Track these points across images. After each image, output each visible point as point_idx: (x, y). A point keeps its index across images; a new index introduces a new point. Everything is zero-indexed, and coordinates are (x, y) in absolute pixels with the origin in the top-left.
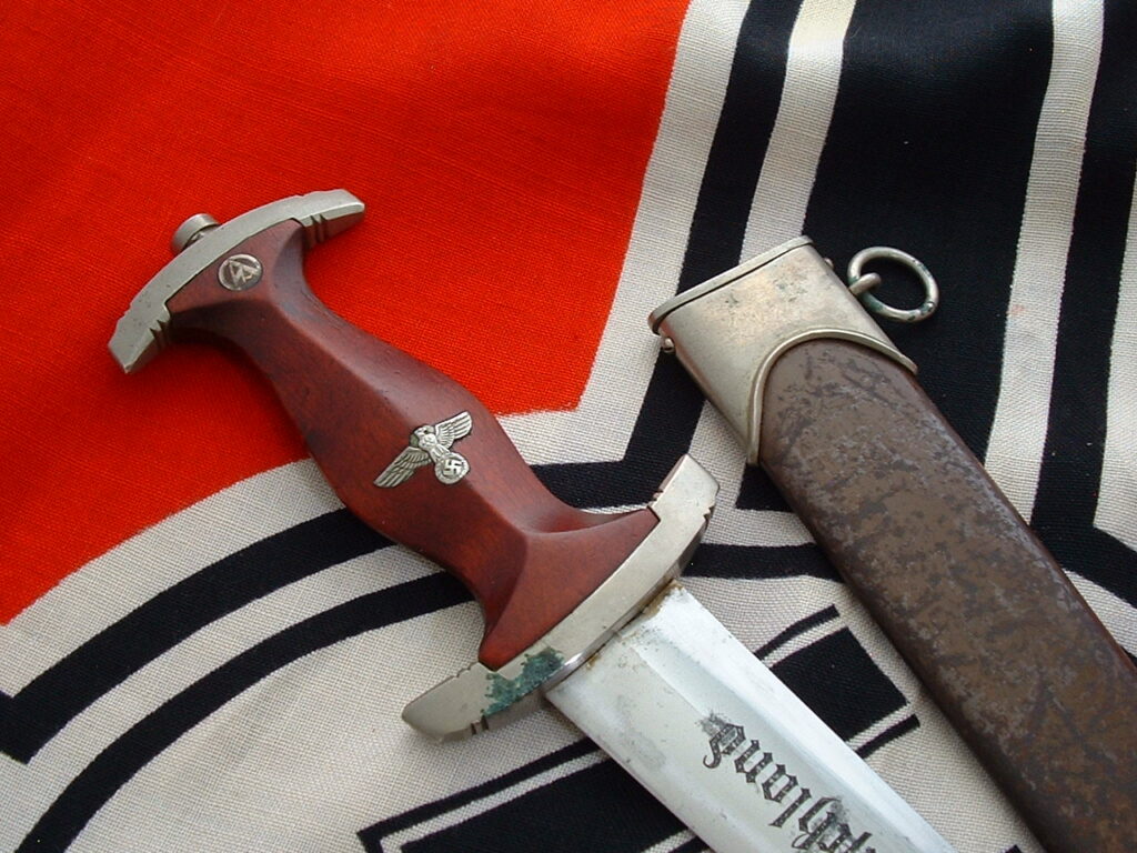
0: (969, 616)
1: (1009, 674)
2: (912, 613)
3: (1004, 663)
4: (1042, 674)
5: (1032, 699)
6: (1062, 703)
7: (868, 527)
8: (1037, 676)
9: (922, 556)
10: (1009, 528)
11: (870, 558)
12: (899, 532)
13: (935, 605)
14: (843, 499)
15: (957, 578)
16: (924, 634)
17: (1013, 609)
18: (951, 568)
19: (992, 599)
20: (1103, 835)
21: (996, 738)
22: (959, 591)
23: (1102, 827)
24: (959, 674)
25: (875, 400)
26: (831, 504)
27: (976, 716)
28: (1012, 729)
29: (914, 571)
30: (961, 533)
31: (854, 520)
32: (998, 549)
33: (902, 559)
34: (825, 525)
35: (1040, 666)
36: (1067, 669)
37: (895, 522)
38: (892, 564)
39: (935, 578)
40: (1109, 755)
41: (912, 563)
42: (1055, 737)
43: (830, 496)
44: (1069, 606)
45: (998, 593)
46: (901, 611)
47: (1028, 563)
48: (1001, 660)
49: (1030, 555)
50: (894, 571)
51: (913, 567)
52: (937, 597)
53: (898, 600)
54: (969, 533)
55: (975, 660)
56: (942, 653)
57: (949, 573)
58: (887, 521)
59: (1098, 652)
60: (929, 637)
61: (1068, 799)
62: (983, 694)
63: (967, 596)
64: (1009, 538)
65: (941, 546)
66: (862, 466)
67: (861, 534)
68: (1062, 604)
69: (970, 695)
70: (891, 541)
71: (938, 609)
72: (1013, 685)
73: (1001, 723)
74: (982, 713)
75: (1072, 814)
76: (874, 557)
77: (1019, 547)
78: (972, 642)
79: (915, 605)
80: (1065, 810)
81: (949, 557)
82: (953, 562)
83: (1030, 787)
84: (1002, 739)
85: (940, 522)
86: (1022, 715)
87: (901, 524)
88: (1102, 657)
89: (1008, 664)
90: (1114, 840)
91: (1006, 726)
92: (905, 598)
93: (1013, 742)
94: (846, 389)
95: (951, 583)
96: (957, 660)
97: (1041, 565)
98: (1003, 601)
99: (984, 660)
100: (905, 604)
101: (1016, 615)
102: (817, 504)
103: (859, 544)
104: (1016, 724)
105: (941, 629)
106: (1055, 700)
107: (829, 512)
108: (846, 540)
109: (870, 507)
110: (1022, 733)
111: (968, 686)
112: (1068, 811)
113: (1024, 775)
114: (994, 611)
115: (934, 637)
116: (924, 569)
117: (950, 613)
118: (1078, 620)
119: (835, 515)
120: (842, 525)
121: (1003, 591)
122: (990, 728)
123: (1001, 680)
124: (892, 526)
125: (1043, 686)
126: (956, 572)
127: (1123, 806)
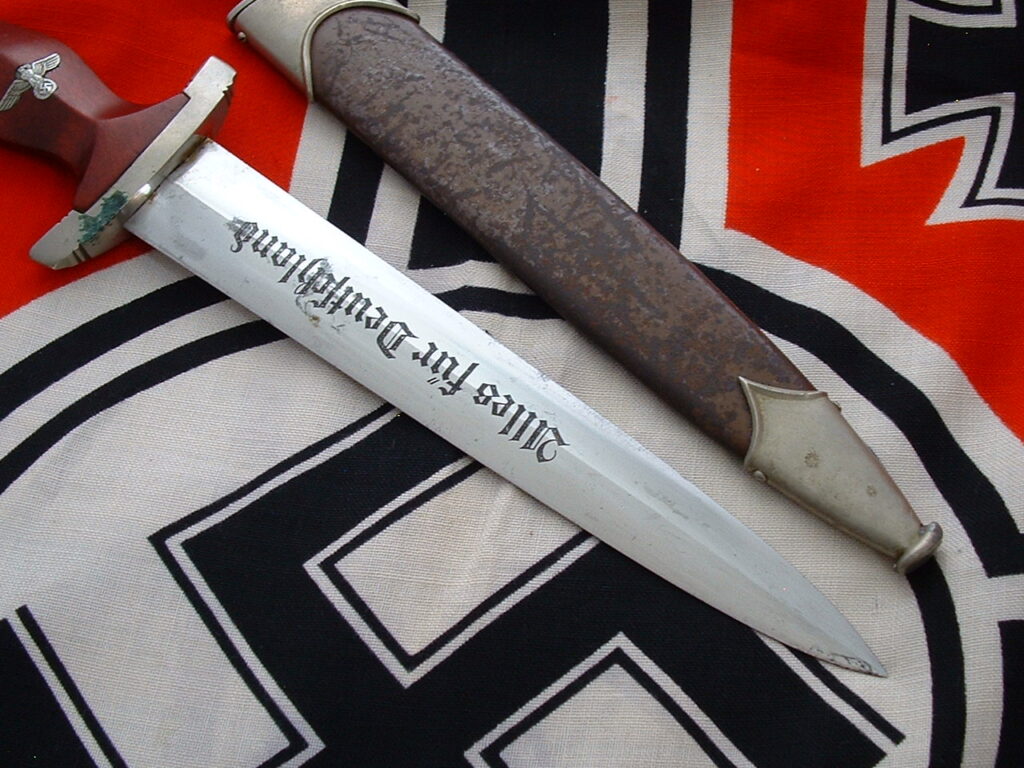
0: (472, 165)
1: (505, 195)
2: (433, 170)
3: (501, 189)
4: (528, 191)
5: (524, 208)
6: (545, 207)
7: (394, 122)
8: (525, 192)
9: (434, 133)
10: (494, 103)
11: (399, 141)
12: (416, 121)
13: (448, 161)
14: (374, 107)
15: (460, 141)
16: (443, 182)
17: (504, 154)
18: (455, 136)
19: (487, 151)
20: (586, 285)
21: (502, 238)
22: (463, 149)
23: (584, 280)
24: (470, 203)
25: (389, 40)
26: (367, 113)
27: (487, 226)
28: (512, 230)
29: (430, 143)
30: (459, 113)
31: (384, 120)
32: (488, 118)
33: (421, 137)
34: (365, 127)
35: (526, 186)
36: (546, 184)
37: (413, 115)
38: (414, 142)
39: (445, 144)
40: (583, 233)
41: (428, 138)
42: (542, 229)
43: (365, 108)
44: (543, 144)
45: (491, 145)
46: (424, 171)
47: (510, 123)
48: (498, 188)
49: (511, 118)
50: (416, 146)
51: (429, 141)
52: (448, 156)
53: (422, 163)
54: (465, 112)
55: (480, 192)
56: (457, 191)
57: (454, 139)
58: (406, 115)
59: (568, 170)
60: (446, 183)
61: (558, 266)
62: (489, 212)
63: (469, 152)
64: (495, 110)
65: (447, 124)
66: (384, 84)
67: (389, 127)
68: (538, 145)
69: (480, 214)
70: (413, 128)
71: (449, 164)
72: (508, 202)
73: (504, 227)
74: (490, 224)
75: (562, 275)
76: (401, 140)
77: (502, 115)
78: (476, 181)
79: (434, 165)
80: (557, 274)
81: (453, 129)
82: (456, 132)
83: (530, 264)
84: (506, 237)
85: (444, 108)
86: (518, 220)
87: (416, 115)
88: (570, 173)
89: (504, 188)
90: (594, 286)
91: (507, 228)
92: (426, 162)
93: (514, 238)
94: (368, 38)
95: (457, 146)
96: (469, 193)
97: (521, 123)
98: (495, 150)
99: (487, 191)
100: (427, 166)
101: (505, 158)
102: (358, 115)
103: (389, 134)
104: (515, 226)
105: (454, 176)
106: (540, 206)
107: (366, 118)
108: (380, 133)
109: (393, 109)
110: (520, 230)
111: (478, 209)
112: (559, 274)
113: (525, 258)
114: (490, 157)
115: (450, 182)
116: (436, 141)
117: (457, 165)
118: (551, 153)
119: (371, 119)
120: (376, 124)
121: (494, 144)
122: (497, 232)
123: (500, 200)
124: (411, 117)
125: (530, 197)
126: (460, 138)
127: (598, 263)
